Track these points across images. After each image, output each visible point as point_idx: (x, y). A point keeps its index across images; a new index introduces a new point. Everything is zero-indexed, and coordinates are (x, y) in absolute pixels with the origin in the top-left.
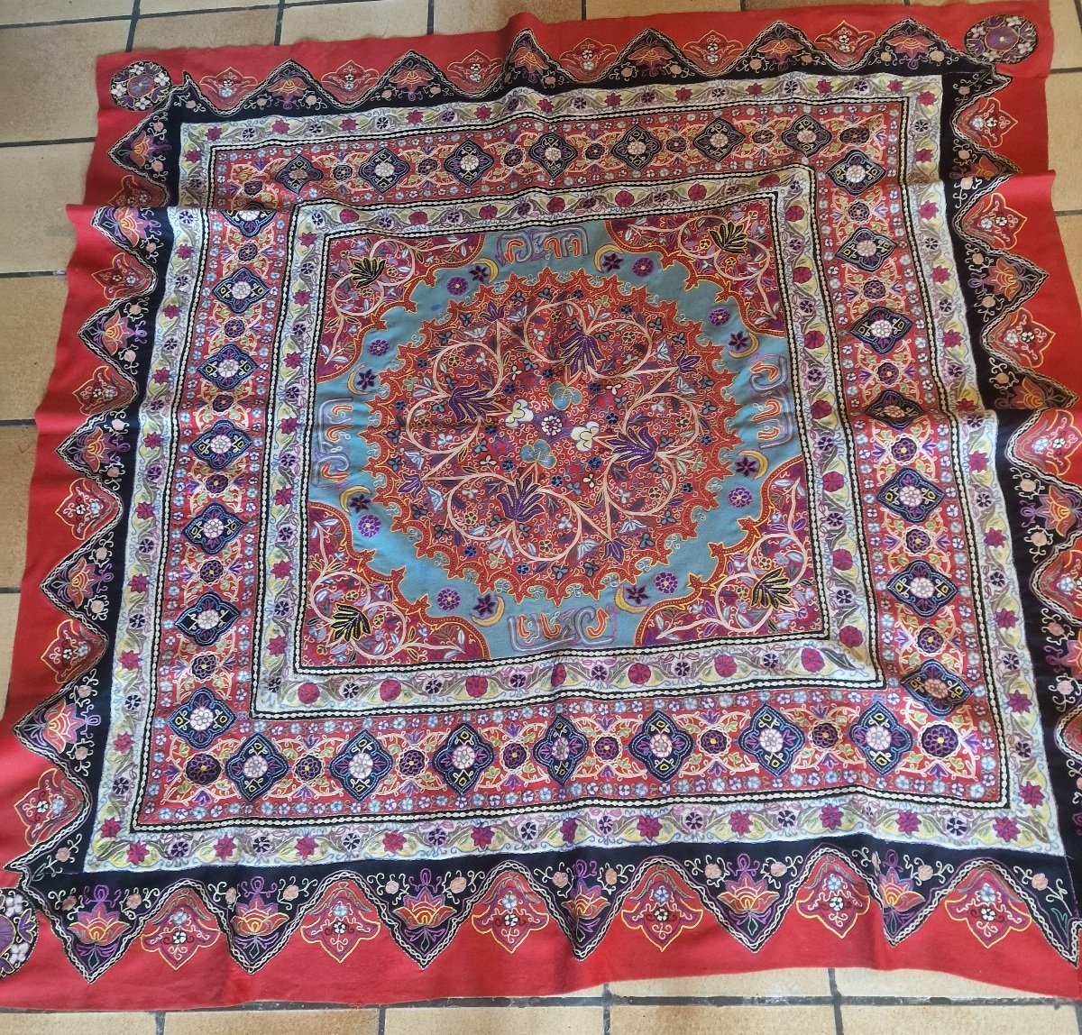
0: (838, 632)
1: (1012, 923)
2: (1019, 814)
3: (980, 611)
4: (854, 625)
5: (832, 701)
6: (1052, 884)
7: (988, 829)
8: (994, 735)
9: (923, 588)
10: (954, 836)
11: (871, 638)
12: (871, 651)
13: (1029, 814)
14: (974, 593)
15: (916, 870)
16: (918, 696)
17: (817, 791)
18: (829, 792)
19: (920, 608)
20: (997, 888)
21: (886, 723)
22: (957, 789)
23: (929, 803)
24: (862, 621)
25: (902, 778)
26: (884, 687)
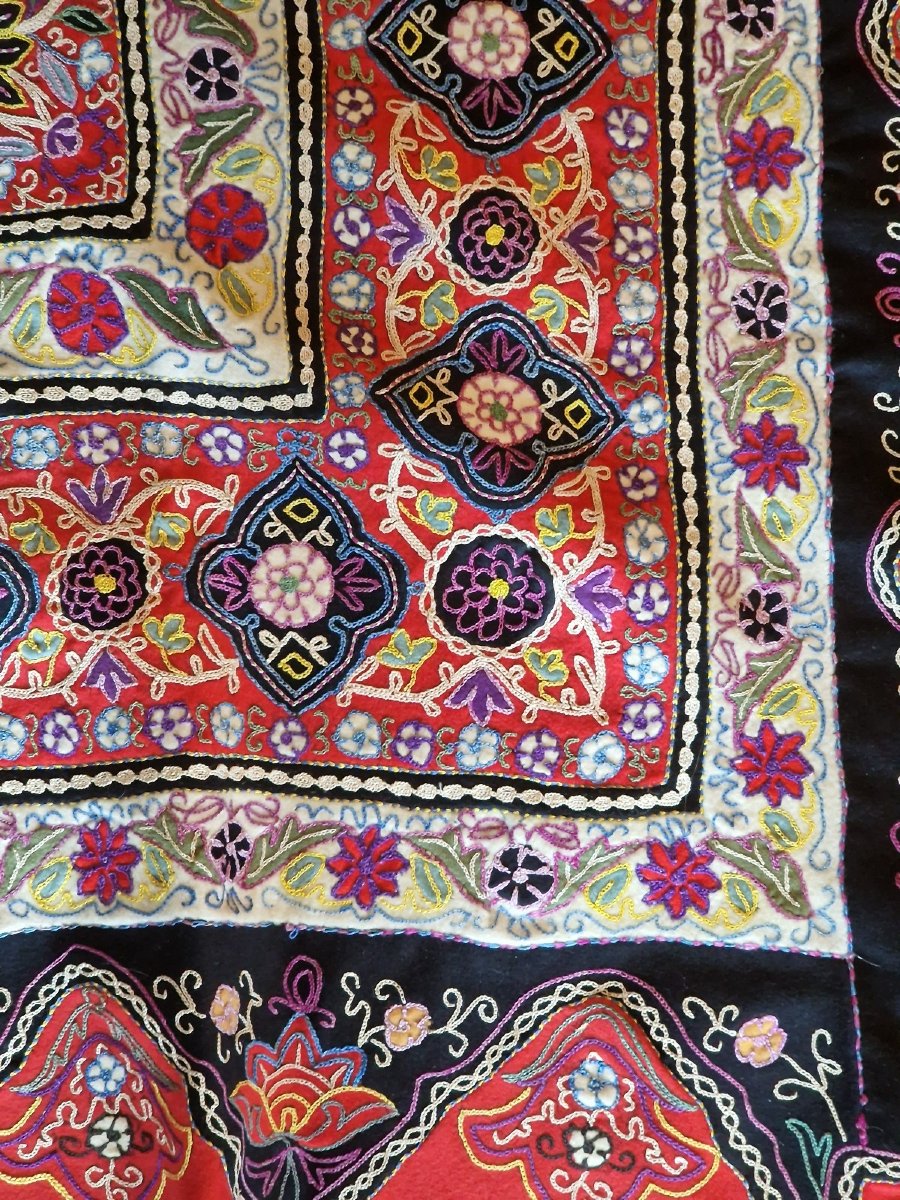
0: (182, 206)
1: (658, 1175)
2: (724, 830)
3: (677, 129)
4: (243, 183)
5: (146, 459)
6: (797, 1046)
7: (618, 882)
8: (673, 570)
9: (490, 40)
10: (512, 907)
11: (296, 229)
12: (292, 277)
13: (756, 825)
14: (664, 63)
15: (376, 1019)
16: (428, 440)
17: (67, 775)
18: (104, 780)
19: (476, 117)
20: (625, 1068)
21: (321, 533)
22: (537, 755)
23: (440, 803)
24: (268, 166)
25: (359, 720)
26: (316, 410)
